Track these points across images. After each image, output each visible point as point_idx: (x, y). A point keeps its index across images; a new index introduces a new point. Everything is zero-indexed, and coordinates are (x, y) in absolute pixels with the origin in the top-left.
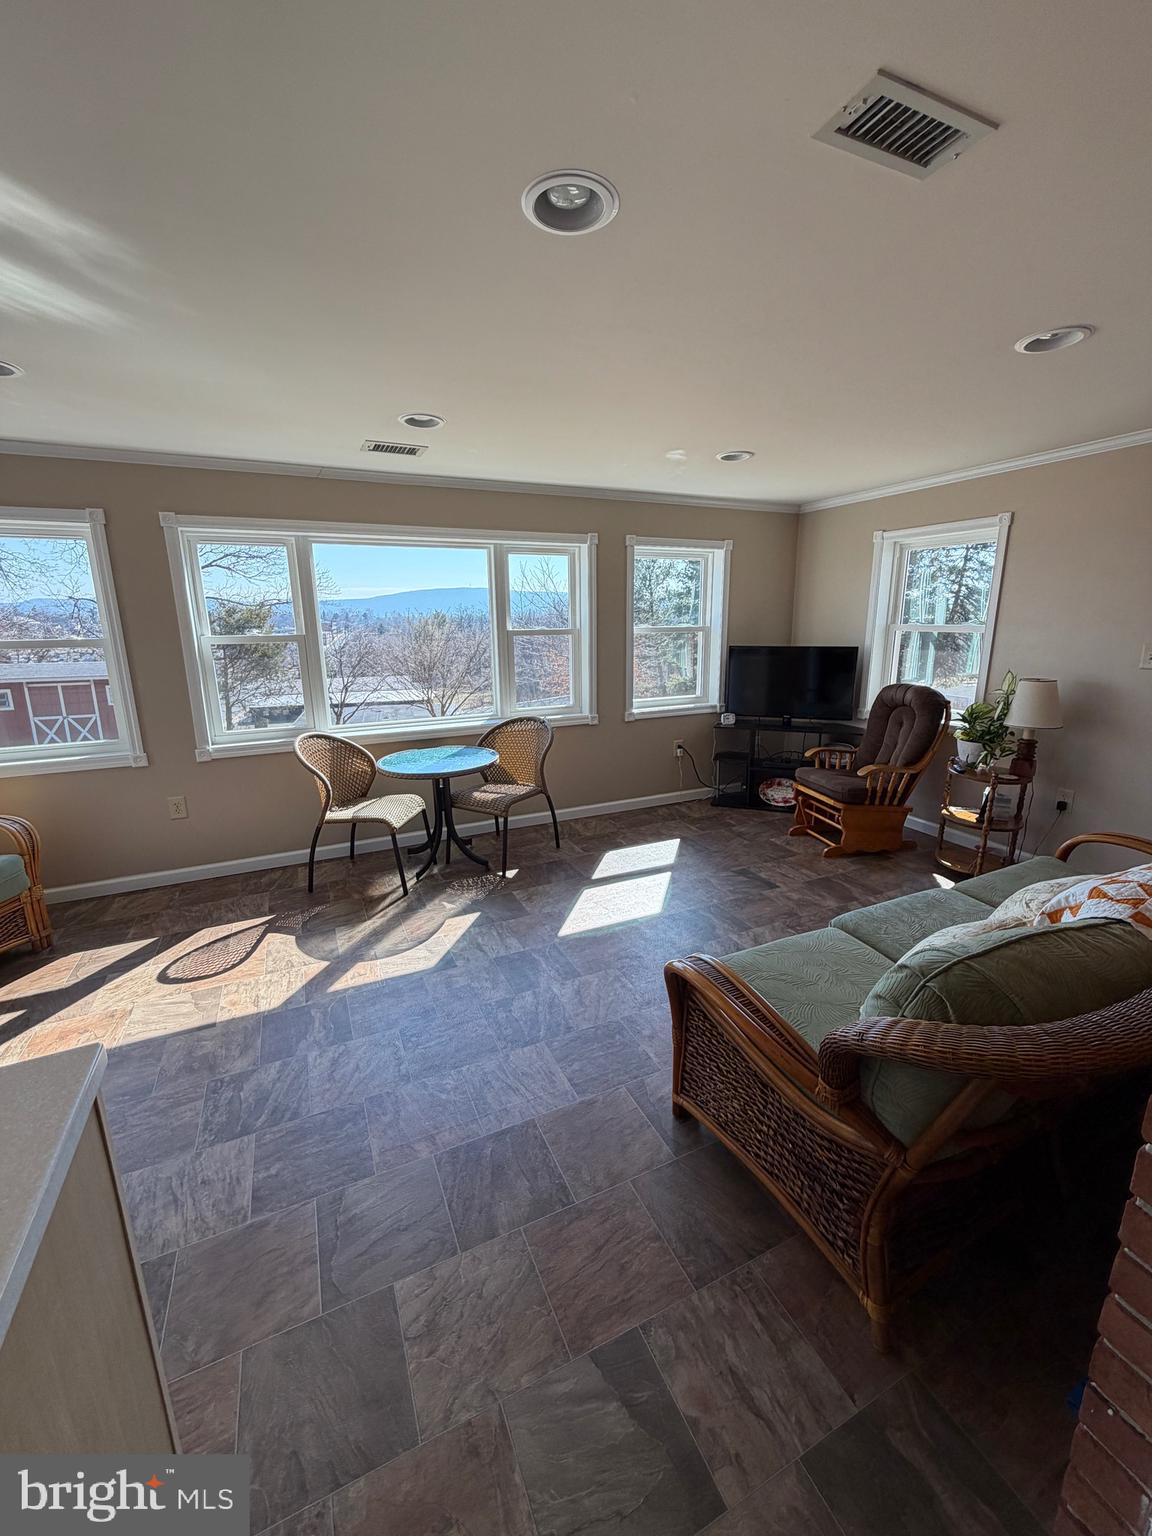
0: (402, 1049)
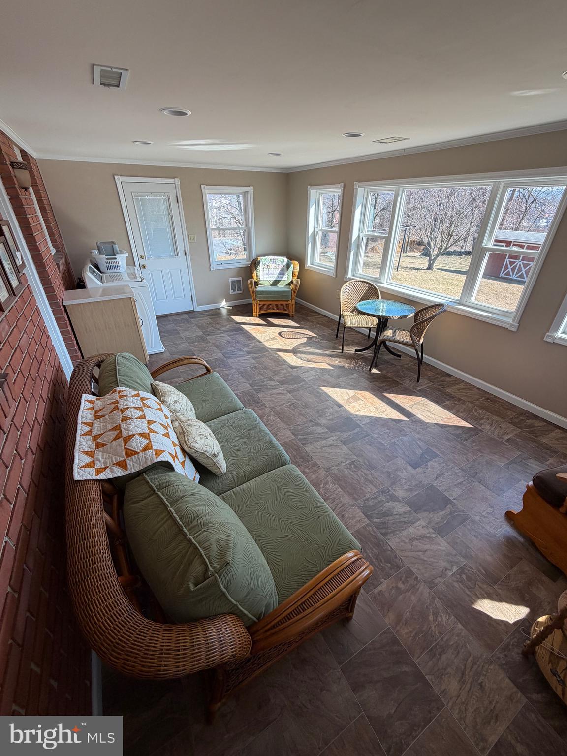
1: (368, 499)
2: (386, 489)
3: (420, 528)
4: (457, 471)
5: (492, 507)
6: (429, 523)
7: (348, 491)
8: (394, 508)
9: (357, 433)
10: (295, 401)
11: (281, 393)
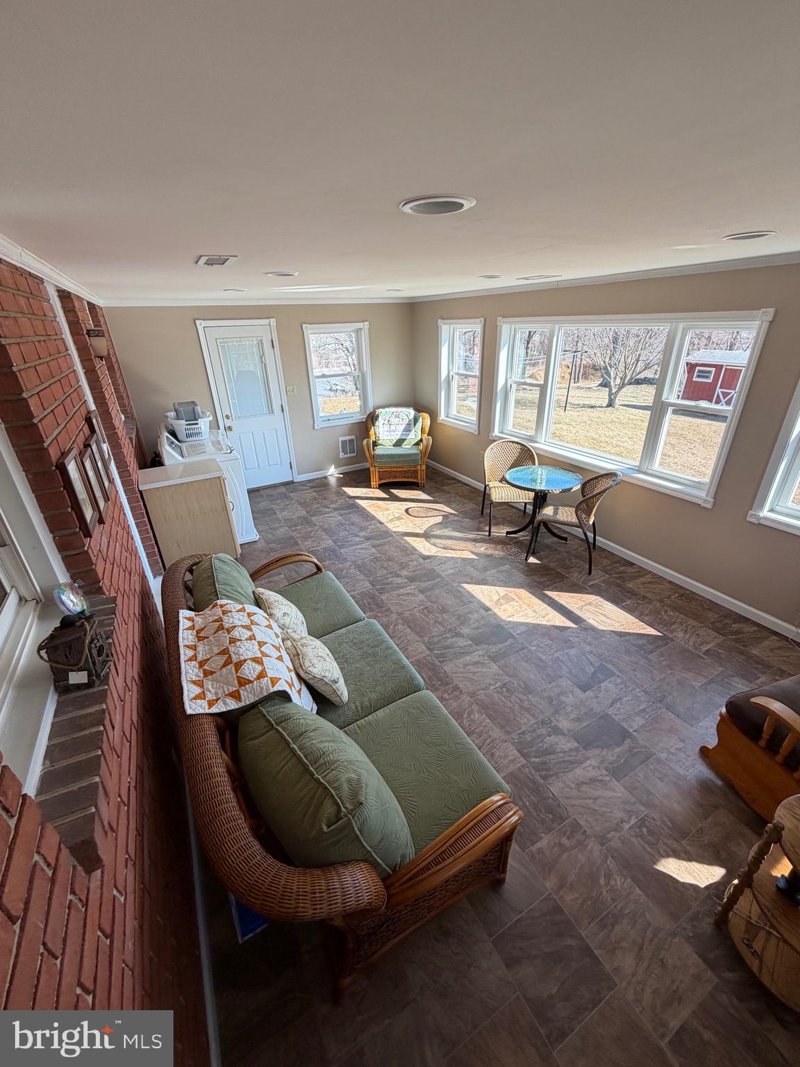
1: (524, 733)
2: (546, 719)
3: (589, 769)
4: (639, 694)
5: (683, 741)
6: (602, 762)
7: (498, 723)
8: (557, 744)
9: (509, 645)
10: (429, 604)
11: (410, 594)
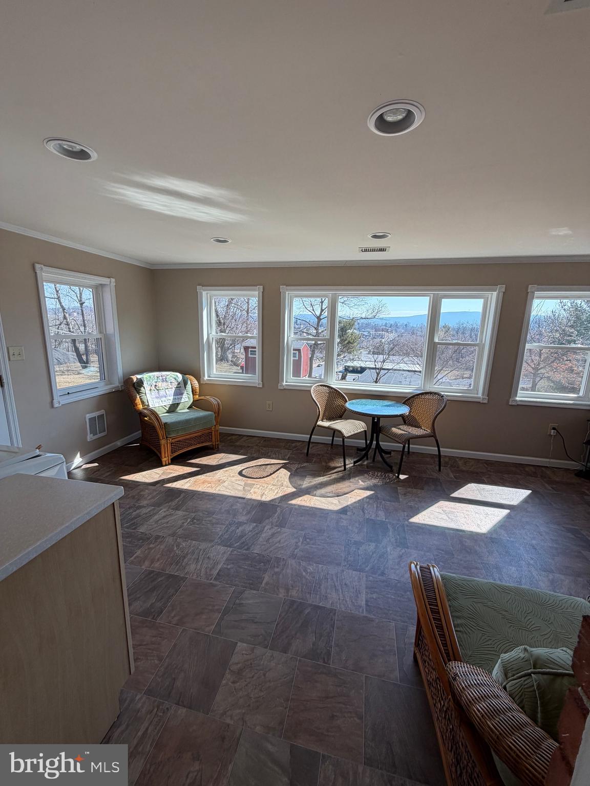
0: (301, 542)
